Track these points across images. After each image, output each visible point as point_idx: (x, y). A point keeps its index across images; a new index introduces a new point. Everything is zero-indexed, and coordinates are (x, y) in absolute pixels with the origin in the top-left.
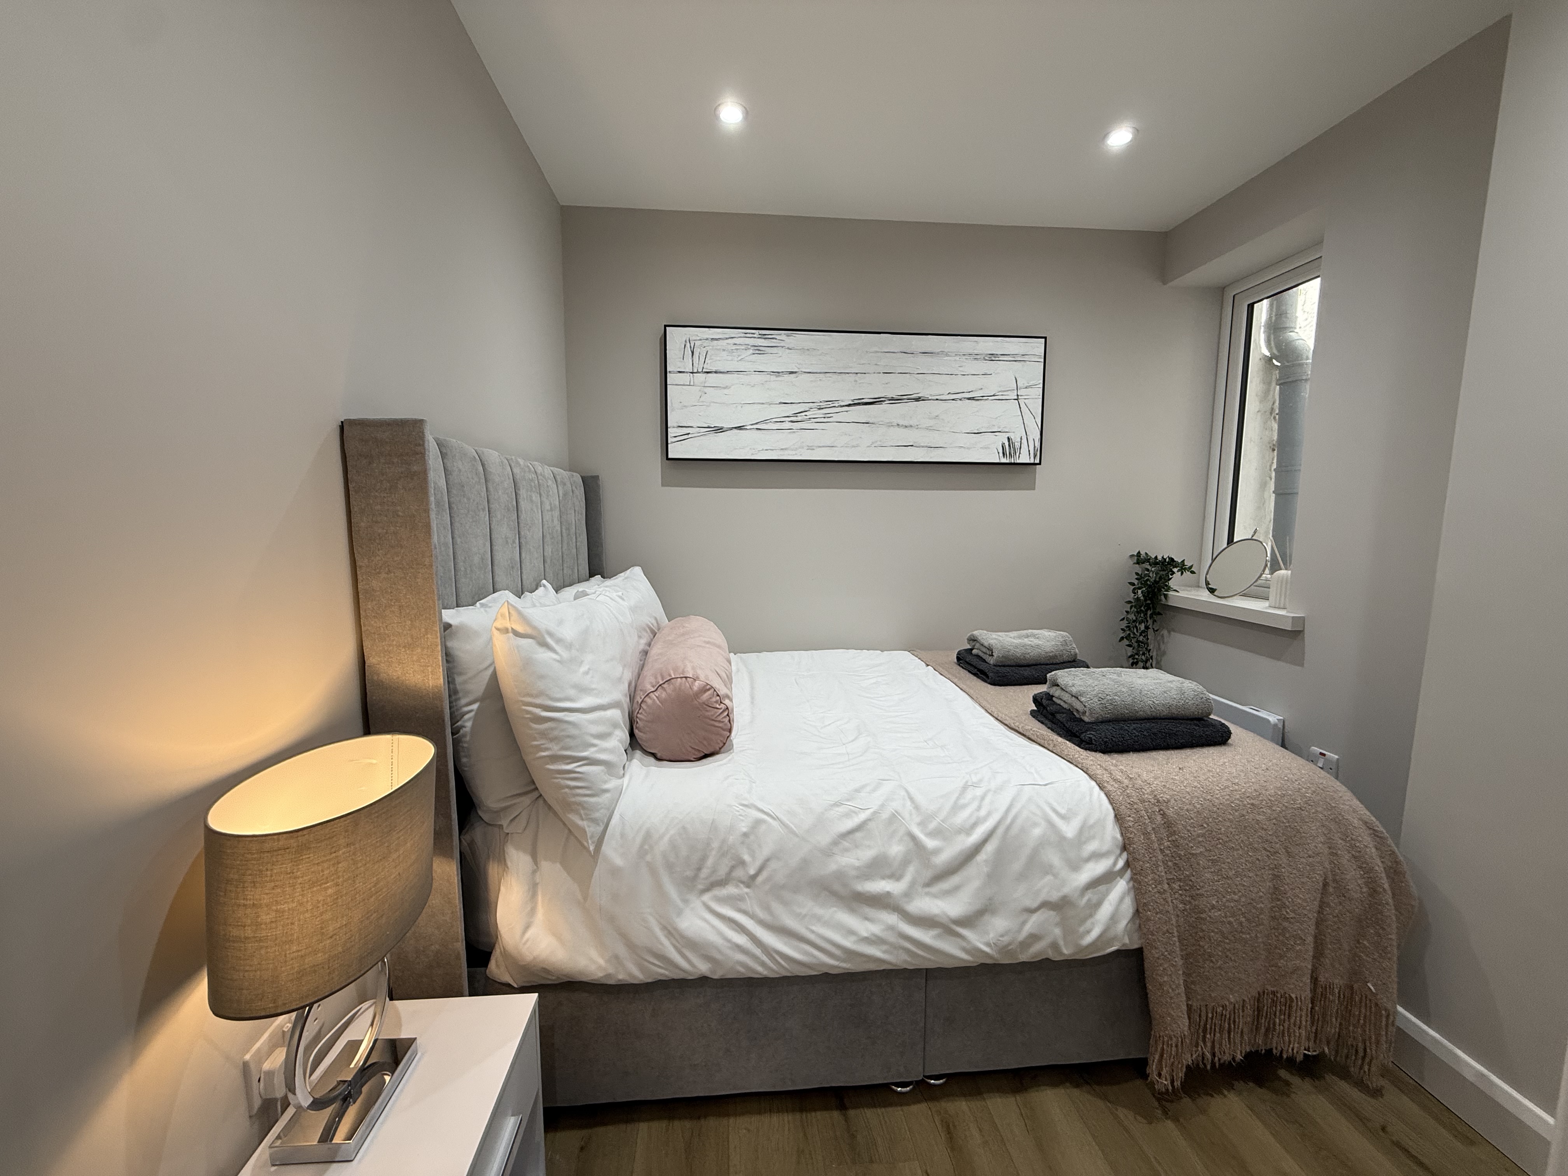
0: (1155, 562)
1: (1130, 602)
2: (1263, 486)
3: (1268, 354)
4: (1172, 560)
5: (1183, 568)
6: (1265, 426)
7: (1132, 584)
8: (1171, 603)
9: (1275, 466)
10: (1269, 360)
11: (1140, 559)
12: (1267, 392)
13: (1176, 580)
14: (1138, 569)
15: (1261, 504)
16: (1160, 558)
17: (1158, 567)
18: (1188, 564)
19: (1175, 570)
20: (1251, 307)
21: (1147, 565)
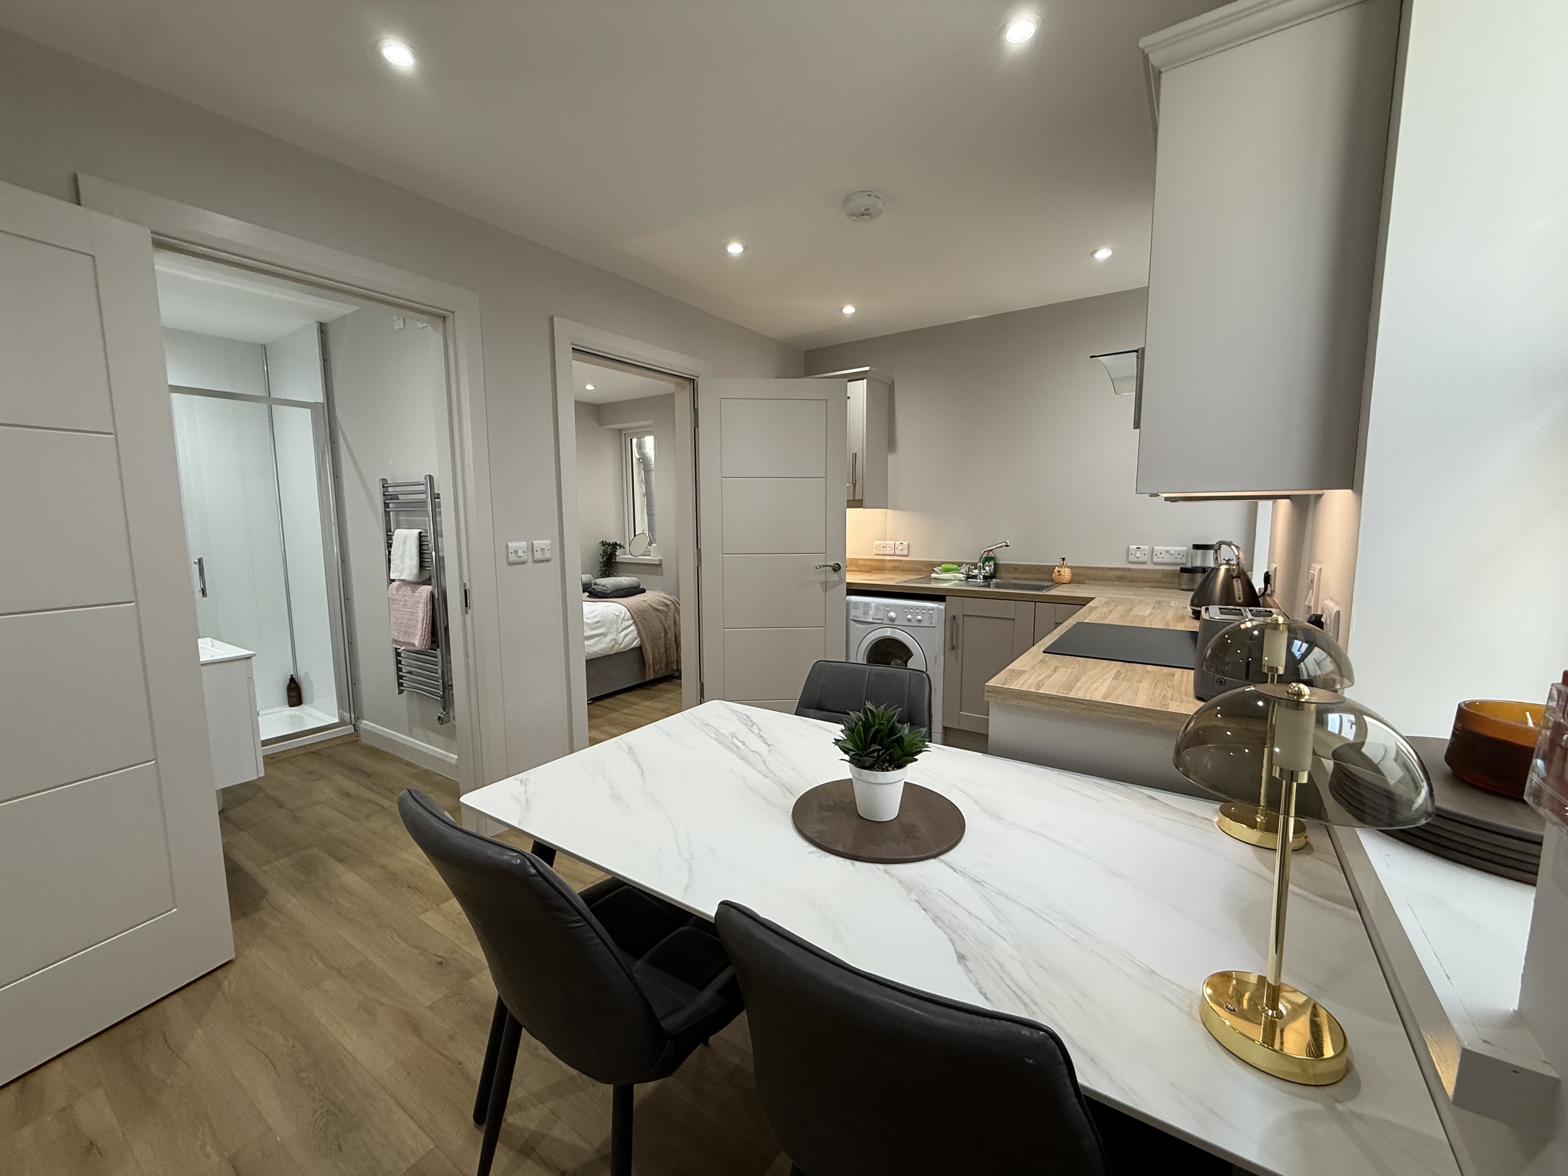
0: (609, 544)
1: (600, 563)
2: (642, 512)
3: (638, 457)
4: (616, 543)
5: (621, 546)
6: (641, 487)
7: (601, 555)
8: (618, 560)
9: (646, 503)
10: (639, 459)
11: (604, 544)
12: (640, 473)
13: (619, 552)
14: (603, 548)
15: (643, 518)
16: (611, 543)
17: (611, 547)
18: (622, 544)
19: (618, 547)
20: (631, 440)
21: (607, 546)
